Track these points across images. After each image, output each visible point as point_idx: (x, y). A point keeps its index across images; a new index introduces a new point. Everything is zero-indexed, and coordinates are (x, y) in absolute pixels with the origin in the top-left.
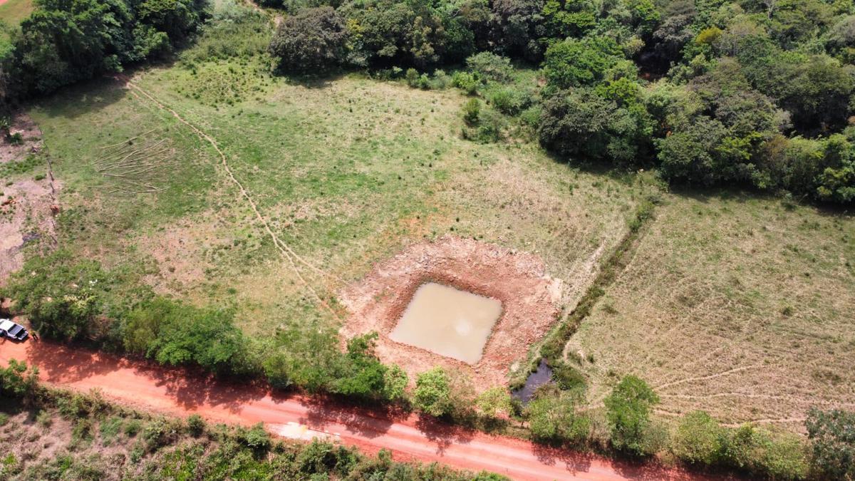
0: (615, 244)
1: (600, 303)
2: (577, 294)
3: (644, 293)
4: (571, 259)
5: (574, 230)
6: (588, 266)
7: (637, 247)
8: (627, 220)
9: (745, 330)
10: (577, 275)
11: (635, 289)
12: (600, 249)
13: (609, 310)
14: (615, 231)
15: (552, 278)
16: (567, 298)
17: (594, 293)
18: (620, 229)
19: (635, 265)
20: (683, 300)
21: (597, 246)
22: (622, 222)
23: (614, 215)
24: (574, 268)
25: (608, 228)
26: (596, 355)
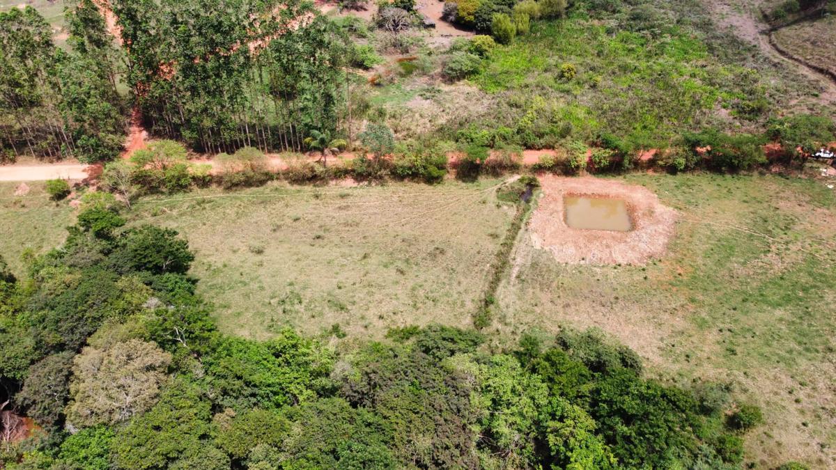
0: (503, 282)
1: (502, 240)
2: (520, 241)
3: (472, 251)
4: (534, 265)
5: (542, 290)
6: (519, 261)
7: (484, 286)
8: (498, 307)
9: (399, 240)
10: (525, 253)
11: (479, 253)
12: (514, 275)
13: (494, 236)
14: (507, 295)
15: (542, 248)
16: (527, 237)
17: (508, 245)
18: (502, 297)
19: (483, 270)
20: (442, 252)
21: (518, 277)
22: (502, 304)
23: (511, 310)
24: (529, 258)
25: (513, 296)
26: (496, 211)
